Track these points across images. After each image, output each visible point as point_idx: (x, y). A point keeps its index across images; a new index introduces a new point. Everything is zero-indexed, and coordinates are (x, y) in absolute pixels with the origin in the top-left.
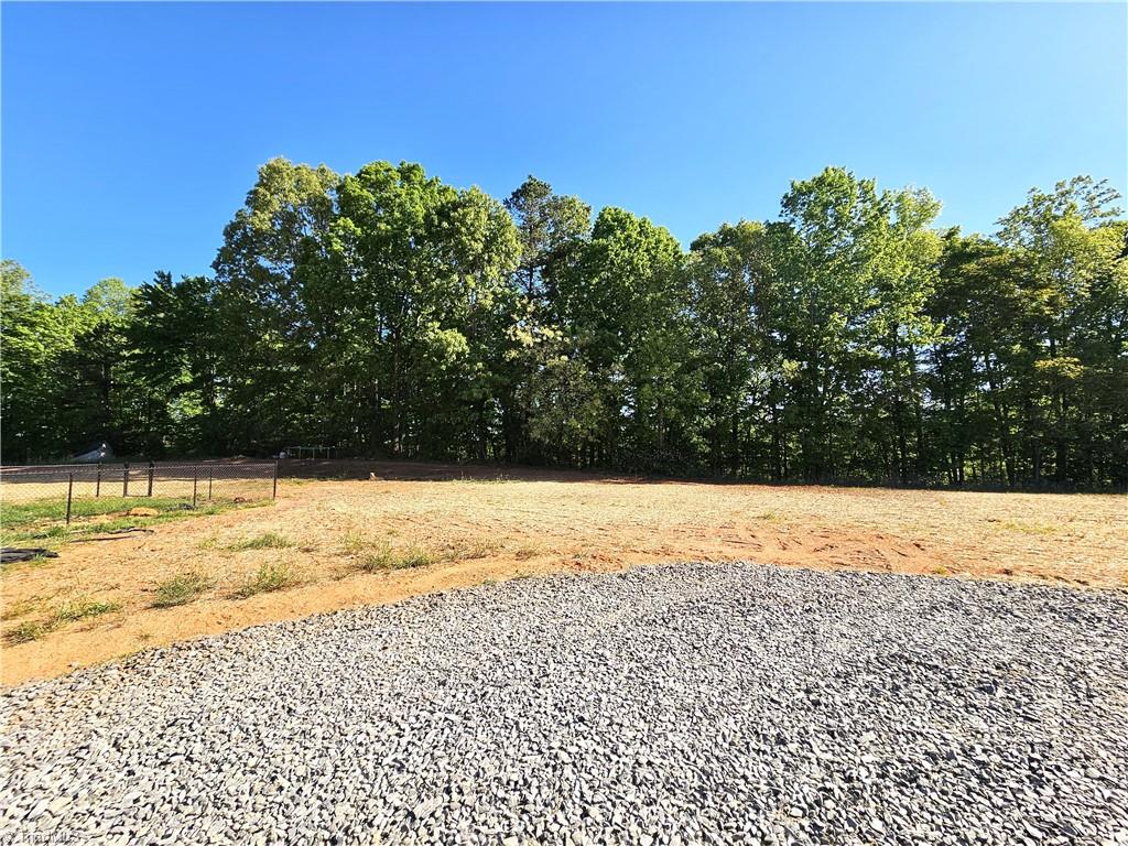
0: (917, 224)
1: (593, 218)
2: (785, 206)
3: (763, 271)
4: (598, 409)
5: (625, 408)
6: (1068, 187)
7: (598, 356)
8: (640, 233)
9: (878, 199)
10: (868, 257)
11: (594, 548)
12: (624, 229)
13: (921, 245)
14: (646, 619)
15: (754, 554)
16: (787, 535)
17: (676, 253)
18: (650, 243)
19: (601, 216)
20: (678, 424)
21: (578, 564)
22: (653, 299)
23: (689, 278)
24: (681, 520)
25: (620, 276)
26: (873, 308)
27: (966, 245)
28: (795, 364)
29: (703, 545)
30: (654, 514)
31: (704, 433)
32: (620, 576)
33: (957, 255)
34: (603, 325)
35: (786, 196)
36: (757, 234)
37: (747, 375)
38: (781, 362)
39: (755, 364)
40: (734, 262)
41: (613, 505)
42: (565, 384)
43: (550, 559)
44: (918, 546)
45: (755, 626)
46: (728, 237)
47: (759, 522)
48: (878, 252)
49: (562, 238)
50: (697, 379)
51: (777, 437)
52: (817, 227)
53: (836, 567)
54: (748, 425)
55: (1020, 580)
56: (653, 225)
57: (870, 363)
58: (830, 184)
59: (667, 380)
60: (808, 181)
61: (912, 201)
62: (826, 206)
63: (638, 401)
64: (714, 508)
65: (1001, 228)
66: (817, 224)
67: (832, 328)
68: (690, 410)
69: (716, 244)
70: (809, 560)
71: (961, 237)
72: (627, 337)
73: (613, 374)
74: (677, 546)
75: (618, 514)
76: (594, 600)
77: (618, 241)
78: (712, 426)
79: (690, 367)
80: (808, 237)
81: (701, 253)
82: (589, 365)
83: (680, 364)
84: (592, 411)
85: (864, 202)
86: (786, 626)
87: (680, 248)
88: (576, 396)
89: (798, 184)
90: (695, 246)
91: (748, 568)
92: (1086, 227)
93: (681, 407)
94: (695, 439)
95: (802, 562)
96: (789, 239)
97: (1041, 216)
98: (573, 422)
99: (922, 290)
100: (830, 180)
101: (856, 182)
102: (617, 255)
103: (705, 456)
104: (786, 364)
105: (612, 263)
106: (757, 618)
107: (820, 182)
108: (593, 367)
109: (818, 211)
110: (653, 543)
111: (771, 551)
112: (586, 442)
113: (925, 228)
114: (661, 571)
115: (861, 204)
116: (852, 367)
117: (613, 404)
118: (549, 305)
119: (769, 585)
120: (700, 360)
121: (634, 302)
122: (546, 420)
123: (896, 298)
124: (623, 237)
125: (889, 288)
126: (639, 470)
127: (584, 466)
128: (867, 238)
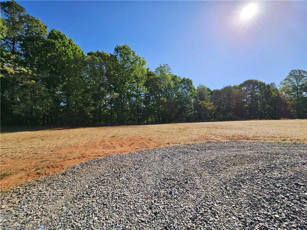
0: (142, 65)
1: (48, 31)
2: (115, 51)
3: (109, 67)
4: (50, 103)
5: (62, 103)
6: (165, 66)
7: (51, 83)
8: (69, 43)
9: (136, 56)
10: (134, 70)
11: (48, 162)
12: (62, 39)
13: (143, 70)
14: (78, 197)
15: (114, 150)
16: (120, 142)
17: (83, 54)
18: (73, 48)
19: (52, 31)
20: (83, 109)
21: (38, 173)
22: (74, 67)
23: (87, 63)
24: (87, 141)
25: (61, 56)
26: (134, 82)
27: (150, 72)
28: (117, 94)
29: (97, 151)
30: (76, 140)
31: (91, 112)
32: (63, 174)
33: (149, 74)
34: (52, 72)
35: (115, 48)
36: (108, 56)
37: (105, 96)
38: (114, 93)
39: (107, 93)
40: (101, 62)
41: (58, 139)
42: (34, 92)
43: (19, 175)
44: (150, 140)
45: (123, 182)
46: (99, 54)
47: (112, 138)
48: (136, 69)
49: (32, 34)
50: (90, 96)
51: (112, 113)
52: (123, 59)
53: (136, 150)
54: (104, 110)
55: (171, 145)
56: (74, 42)
57: (133, 95)
58: (126, 49)
59: (79, 94)
60: (121, 46)
61: (142, 59)
62: (125, 54)
63: (68, 101)
64: (97, 135)
65: (155, 71)
66: (123, 58)
67: (126, 86)
68: (87, 104)
69: (95, 55)
70: (129, 149)
71: (150, 70)
72: (63, 78)
73: (57, 91)
74: (87, 153)
75: (60, 142)
76: (48, 194)
77: (60, 43)
78: (94, 110)
79: (87, 91)
80: (121, 61)
81: (91, 57)
82: (46, 86)
83: (84, 90)
84: (47, 103)
85: (133, 56)
86: (132, 178)
87: (84, 53)
88: (40, 98)
89: (118, 46)
90: (89, 54)
91: (114, 156)
92: (167, 74)
93: (84, 103)
94: (89, 114)
95: (128, 150)
96: (116, 60)
97: (161, 69)
98: (38, 107)
99: (144, 80)
100: (126, 47)
101: (131, 50)
102: (59, 48)
103: (92, 119)
104: (115, 94)
105: (57, 50)
106: (123, 178)
107: (124, 47)
108: (48, 87)
109: (123, 55)
110: (77, 154)
111: (118, 149)
112: (44, 115)
113: (144, 66)
114: (82, 166)
115: (132, 56)
116: (129, 96)
117: (57, 101)
118: (25, 60)
119: (122, 161)
120: (91, 89)
121: (67, 67)
122: (23, 106)
123: (139, 81)
124: (62, 42)
125: (137, 78)
126: (68, 124)
127: (44, 124)
128: (133, 65)
